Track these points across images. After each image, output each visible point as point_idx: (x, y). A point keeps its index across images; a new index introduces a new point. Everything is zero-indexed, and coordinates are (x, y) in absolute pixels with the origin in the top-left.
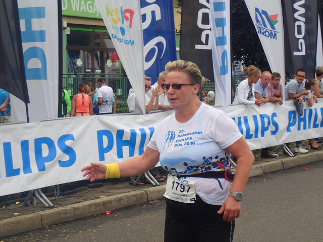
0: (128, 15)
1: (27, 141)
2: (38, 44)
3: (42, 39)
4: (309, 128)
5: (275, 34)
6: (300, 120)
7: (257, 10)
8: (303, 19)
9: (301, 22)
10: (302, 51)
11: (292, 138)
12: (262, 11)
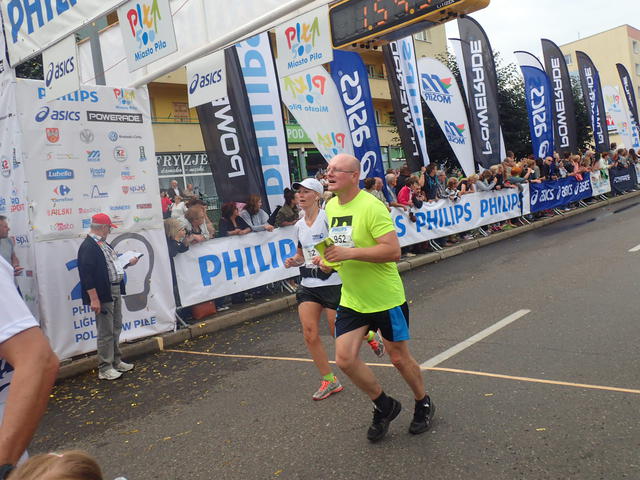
0: (340, 138)
1: (273, 243)
2: (274, 167)
3: (278, 163)
4: (500, 212)
6: (492, 206)
7: (446, 122)
9: (486, 128)
10: (489, 151)
11: (486, 221)
12: (450, 122)
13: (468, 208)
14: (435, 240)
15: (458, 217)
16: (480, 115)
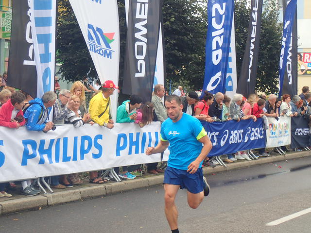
4: (142, 152)
5: (110, 53)
6: (132, 144)
7: (90, 26)
8: (145, 40)
9: (143, 43)
10: (141, 72)
11: (122, 162)
12: (97, 28)
13: (99, 141)
14: (47, 178)
15: (83, 152)
16: (138, 25)
